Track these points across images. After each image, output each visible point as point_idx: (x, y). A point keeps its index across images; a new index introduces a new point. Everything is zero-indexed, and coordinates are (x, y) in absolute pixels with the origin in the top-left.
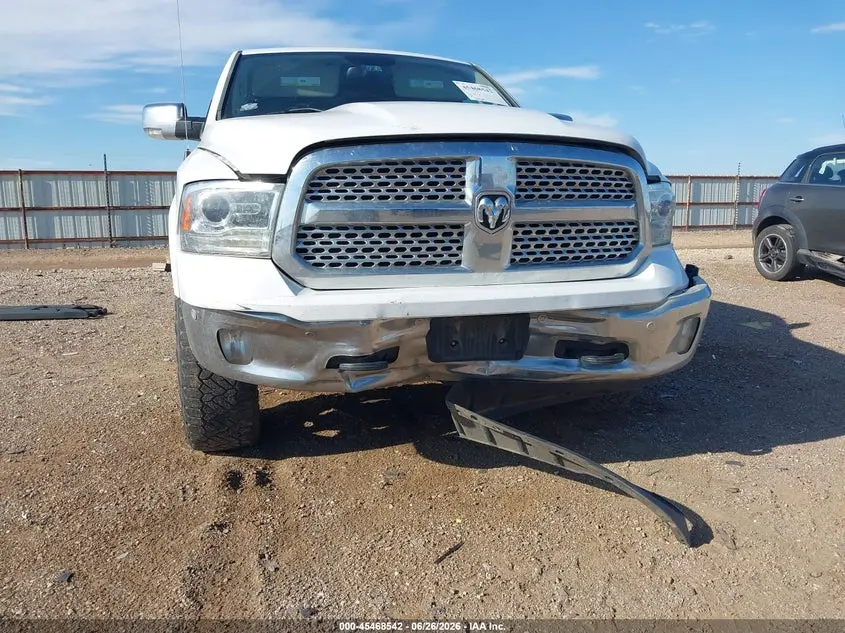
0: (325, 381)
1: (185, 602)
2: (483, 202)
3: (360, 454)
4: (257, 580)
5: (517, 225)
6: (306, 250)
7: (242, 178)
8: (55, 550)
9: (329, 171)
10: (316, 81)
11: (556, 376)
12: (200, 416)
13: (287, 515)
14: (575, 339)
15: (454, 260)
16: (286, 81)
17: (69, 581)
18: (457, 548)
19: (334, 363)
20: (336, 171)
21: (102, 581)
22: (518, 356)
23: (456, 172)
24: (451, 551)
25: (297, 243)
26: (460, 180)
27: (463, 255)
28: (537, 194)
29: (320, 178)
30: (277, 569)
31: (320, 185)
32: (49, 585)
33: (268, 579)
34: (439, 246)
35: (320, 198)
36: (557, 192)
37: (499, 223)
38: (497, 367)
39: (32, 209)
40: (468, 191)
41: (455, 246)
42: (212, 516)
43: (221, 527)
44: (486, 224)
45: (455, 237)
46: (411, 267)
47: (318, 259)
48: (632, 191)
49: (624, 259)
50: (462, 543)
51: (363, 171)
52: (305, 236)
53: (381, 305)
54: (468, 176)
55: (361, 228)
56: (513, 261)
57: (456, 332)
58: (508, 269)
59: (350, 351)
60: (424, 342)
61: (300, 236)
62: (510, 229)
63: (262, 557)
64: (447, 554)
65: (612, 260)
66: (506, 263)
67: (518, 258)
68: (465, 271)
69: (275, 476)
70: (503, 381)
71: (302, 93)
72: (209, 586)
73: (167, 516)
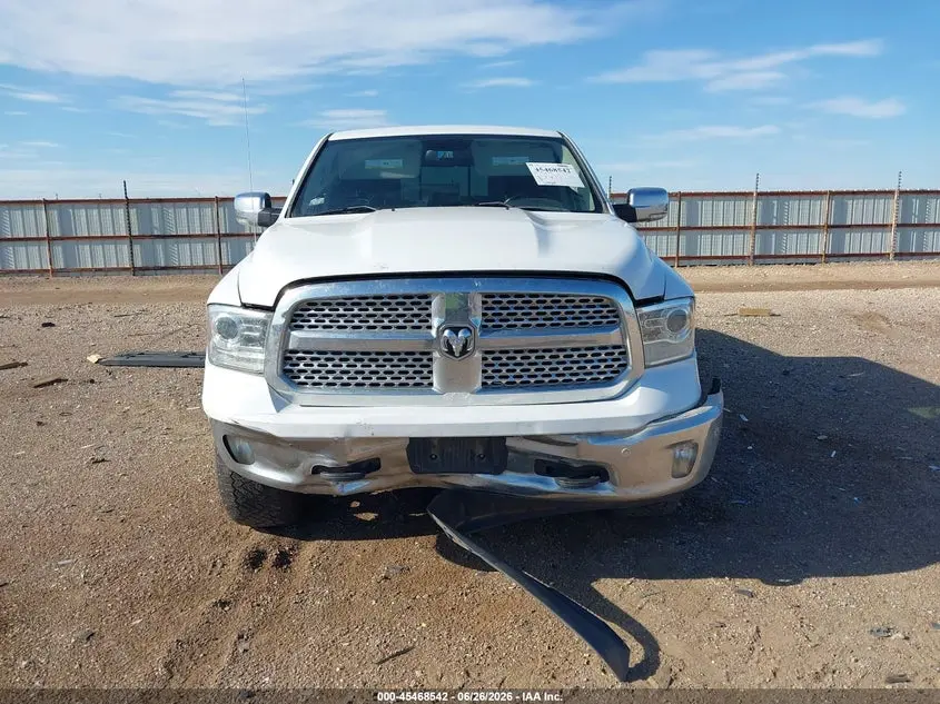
0: (313, 485)
1: (161, 671)
2: (446, 333)
3: (381, 543)
4: (225, 659)
5: (487, 352)
6: (292, 371)
7: (245, 306)
8: (91, 610)
9: (309, 304)
10: (399, 163)
11: (540, 492)
12: (233, 499)
13: (284, 599)
14: (556, 461)
15: (426, 382)
16: (370, 164)
17: (88, 639)
18: (406, 651)
19: (317, 470)
20: (316, 304)
21: (112, 643)
22: (498, 472)
23: (423, 305)
24: (398, 654)
25: (284, 364)
26: (427, 312)
27: (435, 379)
28: (505, 324)
29: (302, 310)
30: (245, 651)
31: (302, 316)
32: (73, 640)
33: (234, 659)
34: (411, 370)
35: (302, 327)
36: (526, 322)
37: (464, 351)
38: (481, 479)
39: (226, 235)
40: (435, 322)
41: (425, 371)
42: (222, 592)
43: (224, 604)
44: (451, 352)
45: (425, 362)
46: (385, 388)
47: (302, 379)
48: (617, 316)
49: (609, 382)
50: (413, 648)
51: (339, 304)
52: (291, 358)
53: (348, 425)
54: (434, 308)
55: (339, 353)
56: (484, 384)
57: (434, 447)
58: (479, 392)
59: (328, 462)
60: (404, 454)
61: (287, 359)
62: (478, 355)
63: (240, 637)
64: (393, 656)
65: (595, 383)
66: (479, 385)
67: (489, 382)
68: (436, 394)
69: (297, 558)
70: (485, 493)
71: (385, 175)
72: (187, 659)
73: (189, 588)
